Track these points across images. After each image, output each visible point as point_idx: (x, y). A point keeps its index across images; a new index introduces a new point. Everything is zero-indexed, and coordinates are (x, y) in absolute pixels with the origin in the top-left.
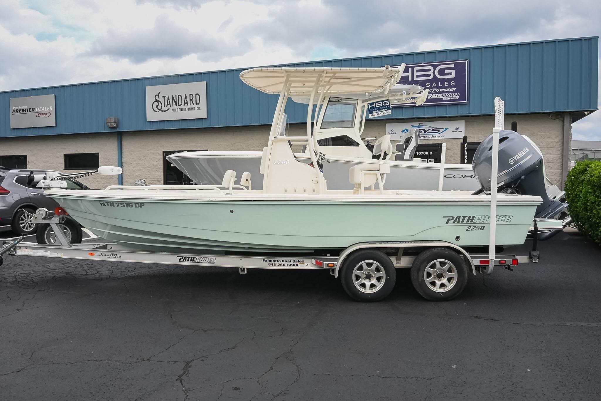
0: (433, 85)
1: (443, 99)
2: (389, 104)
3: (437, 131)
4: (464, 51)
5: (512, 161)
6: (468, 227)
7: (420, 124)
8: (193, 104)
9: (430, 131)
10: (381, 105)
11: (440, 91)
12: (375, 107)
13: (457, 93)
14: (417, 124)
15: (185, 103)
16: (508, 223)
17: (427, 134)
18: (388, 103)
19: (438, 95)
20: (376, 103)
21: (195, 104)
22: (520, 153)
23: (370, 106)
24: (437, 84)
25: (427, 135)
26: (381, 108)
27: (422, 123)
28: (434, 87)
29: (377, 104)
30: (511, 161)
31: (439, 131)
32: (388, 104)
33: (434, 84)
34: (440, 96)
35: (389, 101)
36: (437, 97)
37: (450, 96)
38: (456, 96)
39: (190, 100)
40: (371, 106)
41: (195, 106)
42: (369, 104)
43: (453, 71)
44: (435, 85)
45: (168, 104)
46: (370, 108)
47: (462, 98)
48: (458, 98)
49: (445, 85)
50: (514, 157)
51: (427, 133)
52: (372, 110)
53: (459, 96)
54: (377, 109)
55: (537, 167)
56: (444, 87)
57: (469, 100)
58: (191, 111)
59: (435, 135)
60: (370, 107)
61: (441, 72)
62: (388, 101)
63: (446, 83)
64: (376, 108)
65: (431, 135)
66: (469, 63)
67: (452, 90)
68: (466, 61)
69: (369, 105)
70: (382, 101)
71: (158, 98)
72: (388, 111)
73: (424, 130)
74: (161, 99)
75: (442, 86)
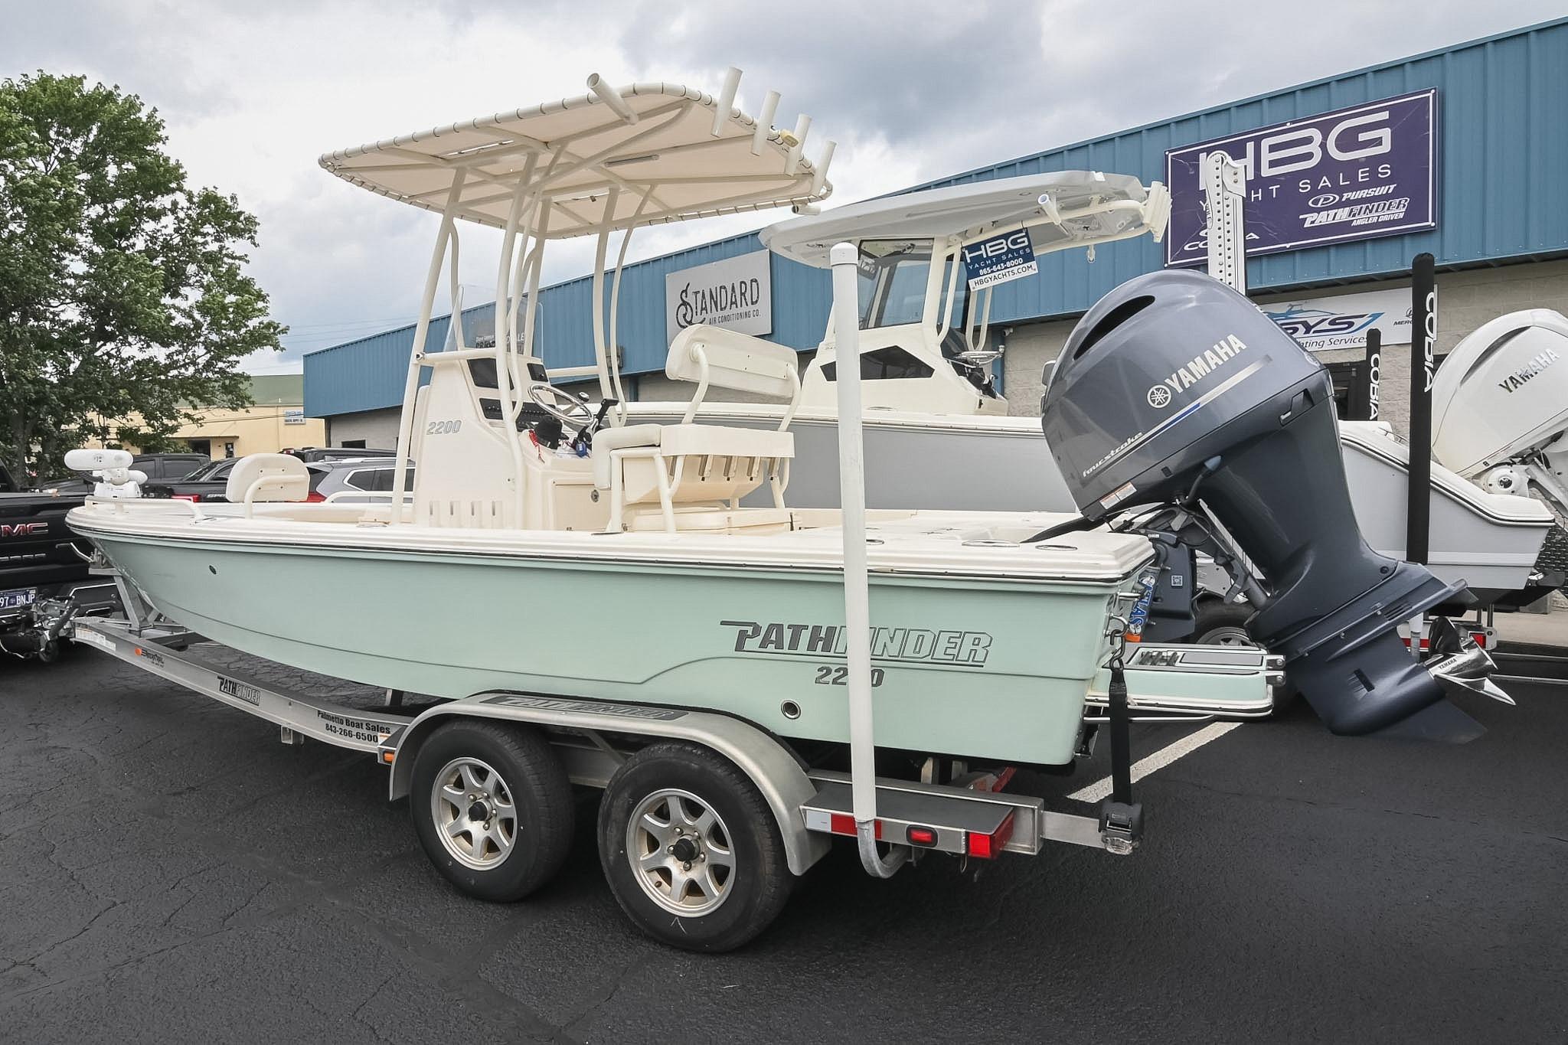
0: (1321, 184)
1: (1354, 224)
2: (1026, 243)
3: (1347, 326)
4: (1423, 64)
5: (1159, 397)
6: (820, 670)
7: (1293, 306)
8: (747, 305)
9: (1325, 326)
10: (1003, 248)
11: (1344, 200)
12: (985, 256)
13: (1398, 200)
14: (1281, 308)
15: (732, 303)
16: (975, 666)
17: (1314, 335)
18: (1025, 239)
19: (1336, 214)
20: (988, 245)
21: (749, 303)
22: (1198, 359)
23: (969, 254)
24: (1334, 180)
25: (1314, 339)
26: (1004, 257)
27: (1297, 306)
28: (1325, 190)
29: (990, 247)
30: (1157, 397)
31: (1351, 324)
32: (1024, 242)
33: (1325, 182)
34: (1343, 214)
35: (1027, 233)
36: (1333, 220)
37: (1377, 211)
38: (1397, 211)
39: (742, 294)
40: (972, 255)
41: (751, 307)
42: (967, 248)
43: (1386, 134)
44: (1328, 183)
45: (702, 309)
46: (969, 261)
47: (1415, 212)
48: (1401, 216)
49: (1360, 180)
50: (1167, 381)
51: (1314, 332)
52: (977, 266)
53: (1404, 210)
54: (992, 261)
55: (1283, 417)
56: (1356, 186)
57: (1439, 217)
58: (742, 320)
59: (1340, 337)
60: (970, 258)
61: (1348, 141)
62: (1024, 234)
63: (1362, 173)
64: (988, 258)
65: (1325, 338)
66: (1441, 100)
67: (1383, 190)
68: (1430, 95)
69: (967, 252)
70: (1006, 236)
71: (686, 297)
72: (1029, 264)
73: (1305, 324)
74: (691, 299)
75: (1348, 183)
